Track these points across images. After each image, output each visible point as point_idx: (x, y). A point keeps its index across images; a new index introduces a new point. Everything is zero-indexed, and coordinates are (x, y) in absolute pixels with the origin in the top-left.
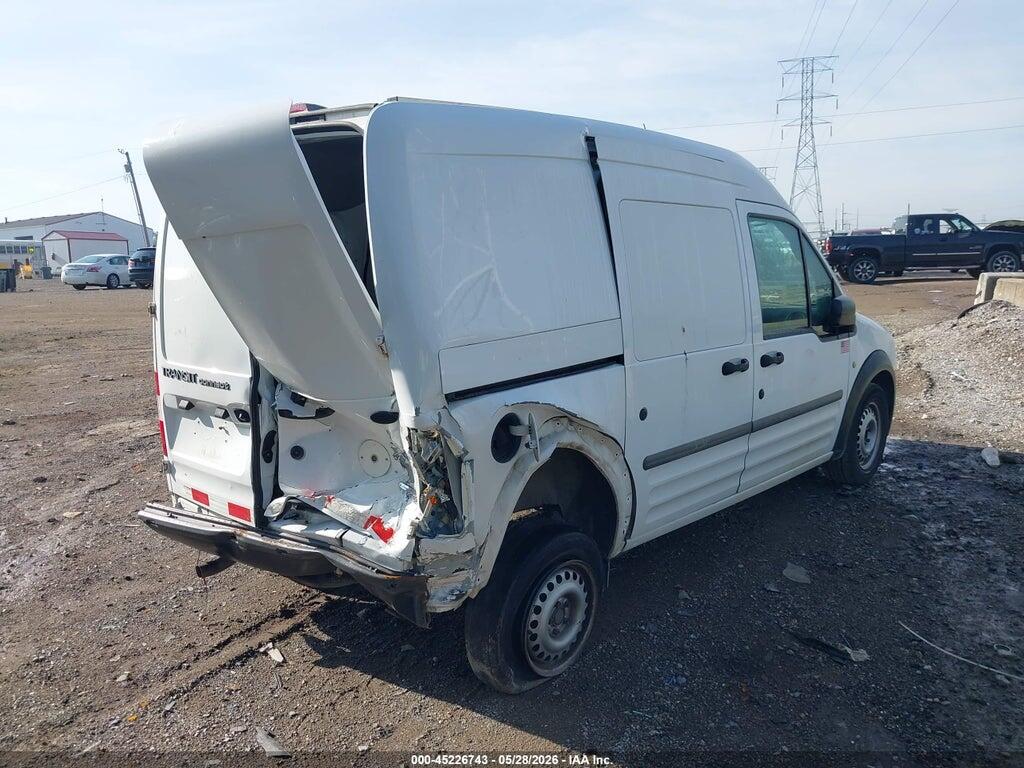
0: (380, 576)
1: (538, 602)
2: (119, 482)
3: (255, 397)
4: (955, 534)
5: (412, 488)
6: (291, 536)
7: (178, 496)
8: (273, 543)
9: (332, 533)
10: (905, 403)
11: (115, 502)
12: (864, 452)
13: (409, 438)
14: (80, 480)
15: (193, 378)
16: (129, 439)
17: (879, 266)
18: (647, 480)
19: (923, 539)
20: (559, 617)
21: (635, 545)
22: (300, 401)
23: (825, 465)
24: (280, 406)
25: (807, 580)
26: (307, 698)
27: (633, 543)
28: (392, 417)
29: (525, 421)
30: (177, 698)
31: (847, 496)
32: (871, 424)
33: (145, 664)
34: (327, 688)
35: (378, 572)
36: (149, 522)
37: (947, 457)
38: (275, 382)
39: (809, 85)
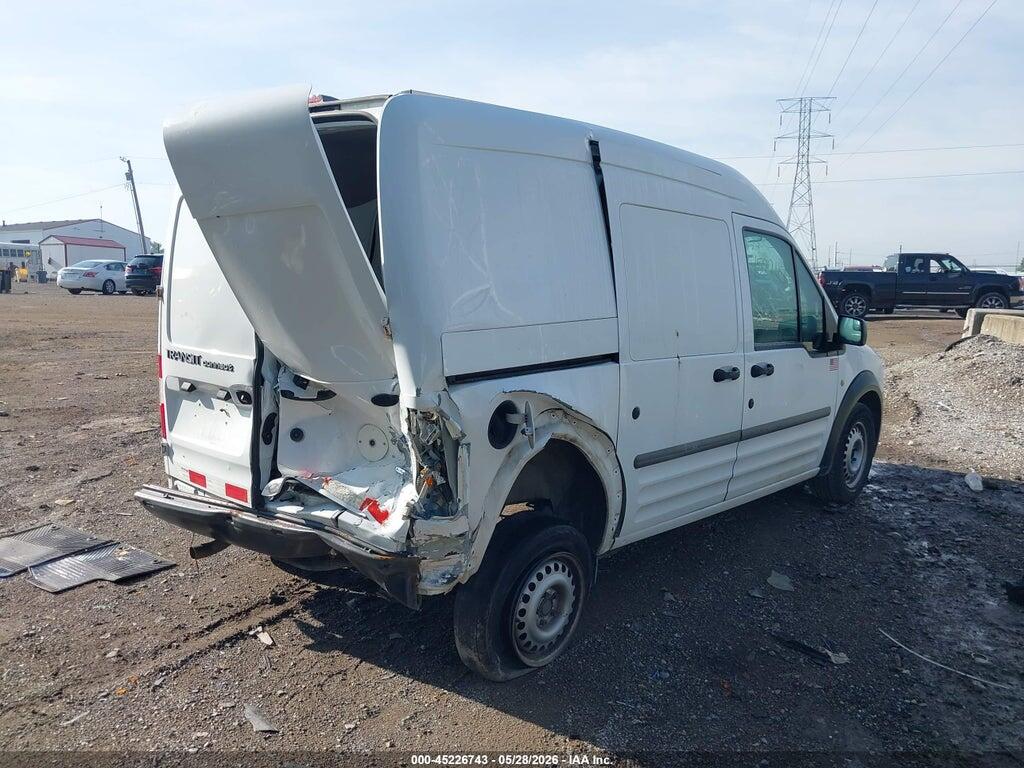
0: (374, 556)
1: (527, 591)
2: (111, 474)
3: (258, 379)
4: (937, 551)
5: (409, 473)
6: (288, 517)
7: (175, 479)
8: (269, 524)
9: (328, 514)
10: (892, 430)
11: (108, 492)
12: (851, 472)
13: (409, 420)
14: (73, 470)
15: (197, 360)
16: (122, 434)
17: (870, 303)
18: (637, 479)
19: (905, 555)
20: (547, 608)
21: (624, 544)
22: (302, 383)
23: (811, 481)
24: (283, 387)
25: (792, 589)
26: (295, 679)
27: (621, 542)
28: (391, 400)
29: (522, 410)
30: (167, 674)
31: (833, 513)
32: (857, 443)
33: (134, 642)
34: (314, 671)
35: (372, 552)
36: (145, 502)
37: (931, 481)
38: (278, 365)
39: (807, 125)
